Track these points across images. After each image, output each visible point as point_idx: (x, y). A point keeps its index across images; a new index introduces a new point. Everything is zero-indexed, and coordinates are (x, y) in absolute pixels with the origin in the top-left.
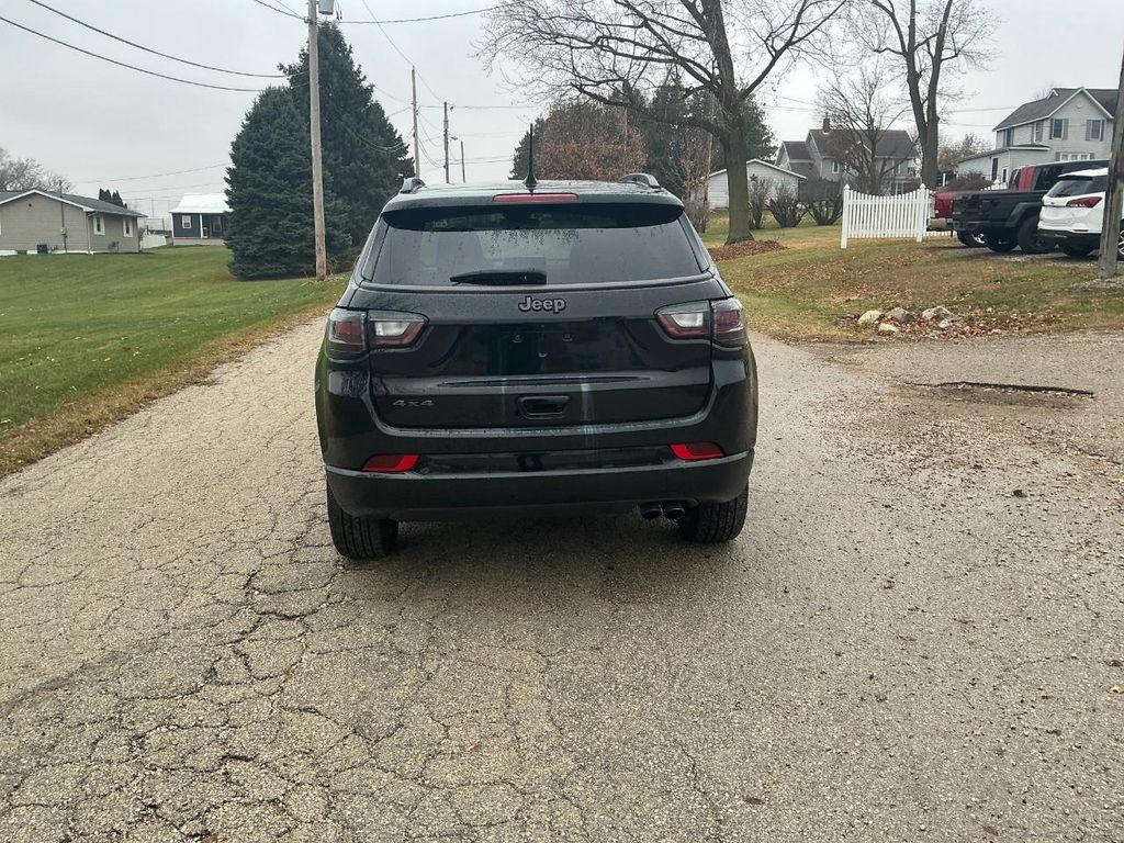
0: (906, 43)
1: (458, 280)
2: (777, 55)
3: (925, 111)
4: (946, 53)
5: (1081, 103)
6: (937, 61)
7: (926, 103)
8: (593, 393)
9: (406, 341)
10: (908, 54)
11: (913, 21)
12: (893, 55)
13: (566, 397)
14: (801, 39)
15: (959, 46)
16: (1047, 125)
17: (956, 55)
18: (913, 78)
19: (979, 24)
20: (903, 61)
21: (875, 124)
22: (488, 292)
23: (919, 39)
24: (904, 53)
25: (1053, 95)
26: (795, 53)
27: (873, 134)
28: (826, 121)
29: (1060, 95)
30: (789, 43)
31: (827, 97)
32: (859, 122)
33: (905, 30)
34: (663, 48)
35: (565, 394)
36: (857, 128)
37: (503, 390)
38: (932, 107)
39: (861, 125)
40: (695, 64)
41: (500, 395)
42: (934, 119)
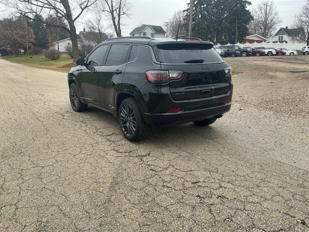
0: (111, 9)
1: (186, 62)
2: (83, 10)
3: (117, 28)
4: (121, 13)
5: (149, 28)
6: (119, 15)
7: (118, 26)
8: (215, 89)
9: (179, 77)
10: (112, 12)
11: (112, 4)
12: (107, 13)
13: (210, 90)
14: (89, 6)
15: (124, 12)
16: (142, 33)
17: (124, 14)
18: (114, 19)
19: (129, 6)
20: (110, 14)
21: (101, 31)
22: (194, 65)
23: (114, 9)
24: (110, 12)
25: (142, 26)
26: (87, 10)
27: (100, 33)
28: (84, 29)
29: (144, 26)
30: (86, 7)
31: (87, 22)
32: (96, 30)
33: (110, 6)
34: (49, 4)
35: (209, 89)
36: (96, 32)
37: (199, 89)
38: (119, 27)
39: (97, 31)
40: (60, 10)
41: (198, 90)
42: (120, 31)
